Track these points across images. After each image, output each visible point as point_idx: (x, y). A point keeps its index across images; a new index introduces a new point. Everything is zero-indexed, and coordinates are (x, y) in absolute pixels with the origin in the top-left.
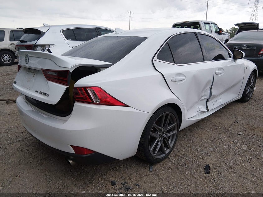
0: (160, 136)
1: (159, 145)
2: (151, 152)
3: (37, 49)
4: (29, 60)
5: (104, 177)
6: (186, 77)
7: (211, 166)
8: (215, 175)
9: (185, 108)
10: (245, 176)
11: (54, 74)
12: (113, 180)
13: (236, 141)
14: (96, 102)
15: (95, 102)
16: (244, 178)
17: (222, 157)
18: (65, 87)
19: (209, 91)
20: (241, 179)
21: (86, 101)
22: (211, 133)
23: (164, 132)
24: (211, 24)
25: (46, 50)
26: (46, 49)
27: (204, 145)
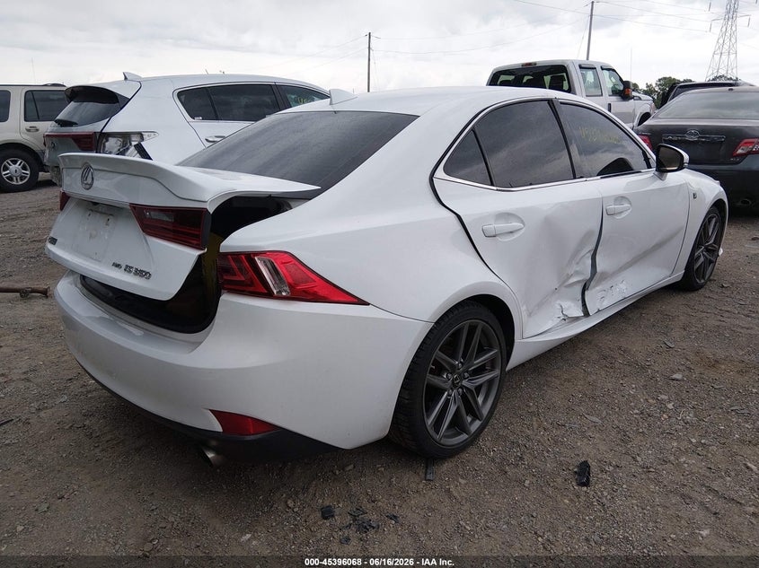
0: (454, 386)
1: (452, 409)
2: (429, 428)
3: (107, 144)
4: (93, 179)
5: (301, 496)
6: (522, 222)
7: (593, 464)
8: (605, 489)
9: (524, 308)
10: (685, 490)
11: (166, 218)
12: (327, 503)
13: (663, 397)
14: (280, 292)
15: (275, 292)
16: (683, 496)
17: (625, 440)
18: (196, 253)
19: (590, 262)
20: (675, 499)
21: (251, 289)
22: (595, 377)
23: (466, 374)
24: (599, 69)
25: (133, 148)
26: (131, 144)
27: (576, 408)
